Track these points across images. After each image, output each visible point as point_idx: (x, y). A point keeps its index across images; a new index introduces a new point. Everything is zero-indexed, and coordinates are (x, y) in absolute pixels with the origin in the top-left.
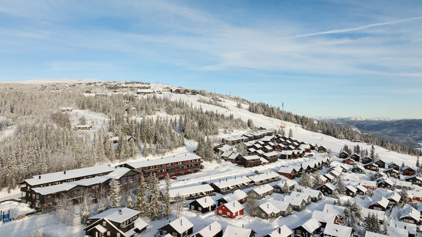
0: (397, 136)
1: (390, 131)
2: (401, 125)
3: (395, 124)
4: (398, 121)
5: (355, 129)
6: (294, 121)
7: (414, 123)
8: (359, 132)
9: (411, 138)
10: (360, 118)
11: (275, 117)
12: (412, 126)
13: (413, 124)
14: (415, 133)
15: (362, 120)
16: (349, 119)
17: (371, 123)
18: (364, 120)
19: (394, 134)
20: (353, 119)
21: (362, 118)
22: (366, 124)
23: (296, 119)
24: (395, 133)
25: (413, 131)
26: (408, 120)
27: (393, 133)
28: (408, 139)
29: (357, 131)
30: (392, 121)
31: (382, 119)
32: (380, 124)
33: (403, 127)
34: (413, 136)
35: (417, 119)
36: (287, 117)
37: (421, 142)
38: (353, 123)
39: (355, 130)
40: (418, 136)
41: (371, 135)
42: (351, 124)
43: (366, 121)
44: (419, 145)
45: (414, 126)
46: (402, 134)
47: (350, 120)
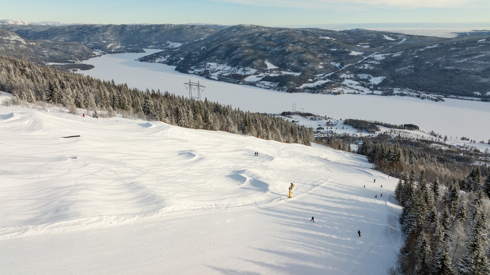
0: (71, 45)
1: (62, 40)
2: (73, 32)
3: (67, 30)
4: (70, 27)
5: (15, 37)
7: (86, 29)
8: (22, 40)
9: (85, 46)
10: (21, 21)
12: (84, 33)
13: (84, 30)
14: (89, 40)
15: (24, 24)
16: (5, 22)
17: (37, 29)
18: (27, 24)
19: (68, 43)
20: (11, 23)
21: (23, 21)
22: (30, 30)
24: (68, 41)
25: (86, 38)
26: (79, 25)
27: (66, 41)
28: (83, 48)
29: (19, 40)
30: (62, 26)
31: (51, 24)
32: (49, 30)
33: (76, 33)
34: (87, 44)
35: (88, 24)
37: (96, 51)
38: (11, 28)
39: (17, 39)
40: (92, 44)
41: (40, 44)
42: (9, 29)
43: (30, 25)
44: (95, 54)
45: (86, 33)
46: (76, 43)
47: (6, 24)
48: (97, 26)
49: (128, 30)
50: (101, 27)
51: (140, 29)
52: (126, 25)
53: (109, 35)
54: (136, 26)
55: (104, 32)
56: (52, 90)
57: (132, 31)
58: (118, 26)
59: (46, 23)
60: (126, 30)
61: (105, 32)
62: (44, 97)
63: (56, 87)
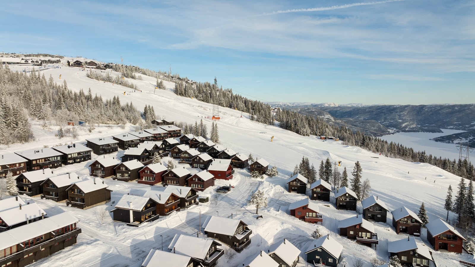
0: (369, 123)
1: (362, 118)
2: (373, 111)
3: (367, 110)
4: (370, 107)
5: (328, 116)
6: (242, 108)
7: (384, 109)
8: (332, 119)
9: (381, 124)
10: (333, 104)
11: (213, 102)
12: (382, 112)
13: (383, 110)
14: (385, 119)
15: (335, 106)
16: (323, 105)
17: (344, 109)
18: (337, 106)
19: (366, 121)
20: (326, 105)
21: (335, 103)
22: (339, 110)
23: (245, 105)
24: (368, 119)
25: (383, 117)
26: (379, 106)
27: (365, 119)
28: (379, 126)
29: (330, 118)
30: (364, 107)
31: (355, 105)
32: (353, 110)
33: (375, 113)
34: (383, 122)
35: (387, 104)
36: (232, 102)
37: (390, 129)
38: (326, 109)
39: (328, 117)
40: (388, 123)
41: (344, 122)
42: (324, 110)
43: (339, 107)
44: (389, 132)
45: (384, 112)
46: (373, 121)
47: (323, 106)
48: (395, 107)
49: (426, 110)
50: (399, 107)
51: (440, 110)
52: (425, 106)
53: (405, 115)
54: (436, 106)
55: (400, 112)
56: (364, 140)
57: (431, 111)
58: (416, 106)
59: (351, 104)
60: (424, 110)
61: (402, 112)
62: (360, 144)
63: (366, 139)
